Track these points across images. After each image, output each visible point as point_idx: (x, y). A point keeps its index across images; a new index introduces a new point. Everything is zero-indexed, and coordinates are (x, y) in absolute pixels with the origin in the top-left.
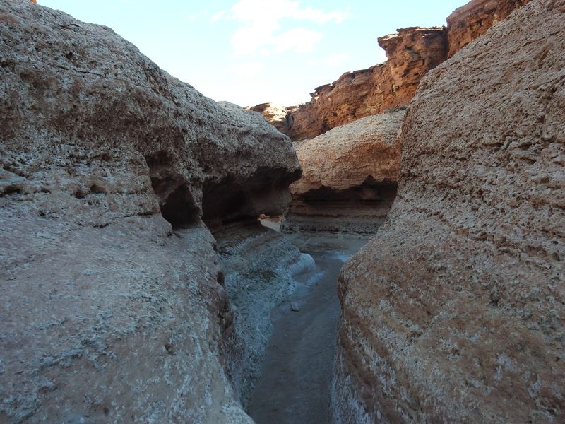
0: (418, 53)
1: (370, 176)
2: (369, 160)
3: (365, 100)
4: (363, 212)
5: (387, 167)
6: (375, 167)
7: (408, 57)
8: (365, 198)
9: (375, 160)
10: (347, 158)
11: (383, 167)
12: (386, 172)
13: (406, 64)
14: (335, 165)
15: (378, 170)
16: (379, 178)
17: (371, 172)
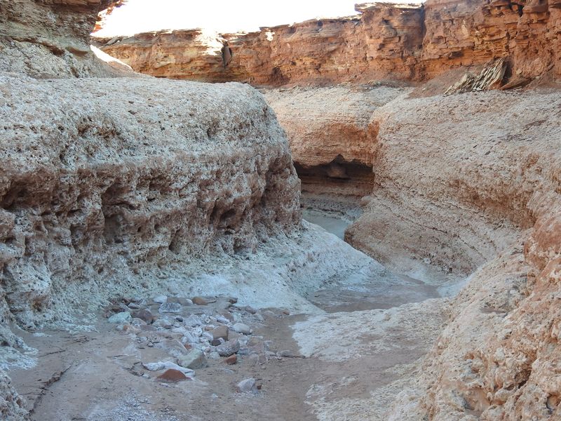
0: (394, 29)
1: (340, 155)
2: (340, 139)
3: (333, 56)
4: (329, 189)
5: (357, 149)
6: (345, 146)
7: (384, 32)
8: (332, 175)
9: (346, 140)
10: (318, 135)
11: (353, 148)
12: (355, 153)
13: (382, 39)
14: (305, 140)
15: (348, 150)
16: (349, 158)
17: (342, 151)
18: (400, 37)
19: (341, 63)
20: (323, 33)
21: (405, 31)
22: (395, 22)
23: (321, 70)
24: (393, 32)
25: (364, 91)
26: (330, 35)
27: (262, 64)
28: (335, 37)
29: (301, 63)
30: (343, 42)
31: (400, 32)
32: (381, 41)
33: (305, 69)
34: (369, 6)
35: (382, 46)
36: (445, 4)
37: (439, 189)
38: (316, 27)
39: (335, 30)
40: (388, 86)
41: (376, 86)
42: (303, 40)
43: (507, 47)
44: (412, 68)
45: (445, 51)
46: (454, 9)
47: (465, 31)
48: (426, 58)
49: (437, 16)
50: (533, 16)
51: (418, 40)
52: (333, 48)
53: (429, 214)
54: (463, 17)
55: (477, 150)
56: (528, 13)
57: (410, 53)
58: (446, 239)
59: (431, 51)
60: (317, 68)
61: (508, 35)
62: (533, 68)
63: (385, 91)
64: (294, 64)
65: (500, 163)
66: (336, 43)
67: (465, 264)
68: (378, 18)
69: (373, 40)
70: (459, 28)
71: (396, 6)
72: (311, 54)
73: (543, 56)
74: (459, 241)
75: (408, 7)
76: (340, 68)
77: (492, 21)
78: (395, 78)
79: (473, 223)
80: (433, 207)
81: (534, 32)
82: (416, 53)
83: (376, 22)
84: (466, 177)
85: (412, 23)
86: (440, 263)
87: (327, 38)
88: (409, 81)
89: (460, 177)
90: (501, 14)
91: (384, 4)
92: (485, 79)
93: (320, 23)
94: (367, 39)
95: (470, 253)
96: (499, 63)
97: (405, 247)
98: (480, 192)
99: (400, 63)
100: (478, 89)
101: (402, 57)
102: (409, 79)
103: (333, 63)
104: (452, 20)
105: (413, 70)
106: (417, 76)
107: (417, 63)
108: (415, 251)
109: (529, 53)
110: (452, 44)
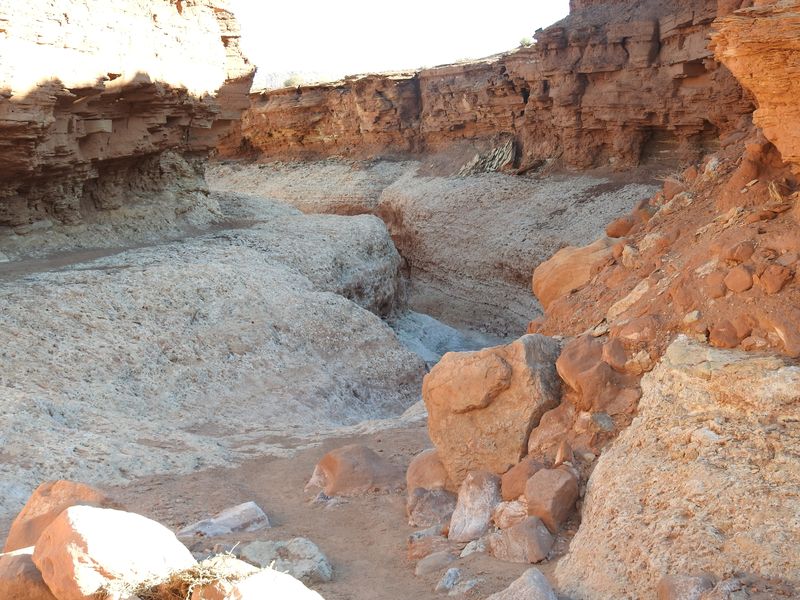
18: (396, 110)
19: (326, 134)
20: (305, 102)
21: (401, 103)
22: (390, 94)
23: (304, 142)
24: (388, 104)
25: (366, 168)
26: (313, 104)
27: (229, 136)
28: (318, 106)
29: (279, 135)
30: (327, 111)
31: (396, 105)
32: (376, 114)
33: (284, 141)
34: (360, 78)
35: (378, 120)
36: (443, 77)
37: (485, 271)
38: (295, 95)
39: (317, 99)
40: (388, 161)
41: (377, 161)
42: (282, 111)
43: (513, 126)
44: (411, 140)
45: (447, 124)
46: (453, 82)
47: (466, 105)
48: (426, 131)
49: (435, 89)
50: (538, 104)
51: (415, 111)
52: (317, 118)
53: (480, 293)
54: (464, 92)
55: (513, 237)
56: (534, 101)
57: (408, 124)
58: (498, 311)
59: (430, 123)
60: (300, 141)
61: (513, 114)
62: (543, 150)
63: (387, 168)
64: (270, 135)
65: (537, 249)
66: (320, 113)
67: (518, 329)
68: (371, 89)
69: (367, 113)
70: (460, 101)
71: (390, 78)
72: (293, 126)
73: (550, 140)
74: (509, 311)
75: (402, 78)
76: (326, 139)
77: (496, 101)
78: (394, 151)
79: (519, 297)
80: (482, 287)
81: (541, 118)
82: (414, 125)
83: (369, 94)
84: (509, 261)
85: (408, 94)
86: (495, 330)
87: (309, 108)
88: (408, 155)
89: (504, 260)
90: (505, 95)
91: (377, 76)
92: (497, 159)
93: (299, 91)
94: (359, 110)
95: (521, 320)
96: (508, 143)
97: (462, 321)
98: (522, 272)
99: (398, 135)
100: (492, 169)
101: (400, 130)
102: (409, 151)
103: (318, 134)
104: (452, 94)
105: (411, 142)
106: (416, 148)
107: (416, 135)
108: (471, 324)
109: (537, 136)
110: (453, 118)
